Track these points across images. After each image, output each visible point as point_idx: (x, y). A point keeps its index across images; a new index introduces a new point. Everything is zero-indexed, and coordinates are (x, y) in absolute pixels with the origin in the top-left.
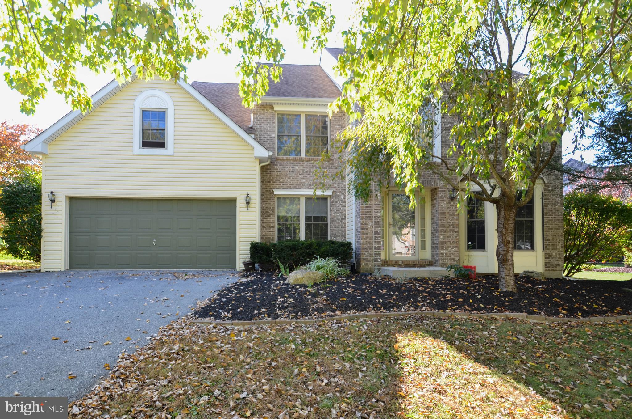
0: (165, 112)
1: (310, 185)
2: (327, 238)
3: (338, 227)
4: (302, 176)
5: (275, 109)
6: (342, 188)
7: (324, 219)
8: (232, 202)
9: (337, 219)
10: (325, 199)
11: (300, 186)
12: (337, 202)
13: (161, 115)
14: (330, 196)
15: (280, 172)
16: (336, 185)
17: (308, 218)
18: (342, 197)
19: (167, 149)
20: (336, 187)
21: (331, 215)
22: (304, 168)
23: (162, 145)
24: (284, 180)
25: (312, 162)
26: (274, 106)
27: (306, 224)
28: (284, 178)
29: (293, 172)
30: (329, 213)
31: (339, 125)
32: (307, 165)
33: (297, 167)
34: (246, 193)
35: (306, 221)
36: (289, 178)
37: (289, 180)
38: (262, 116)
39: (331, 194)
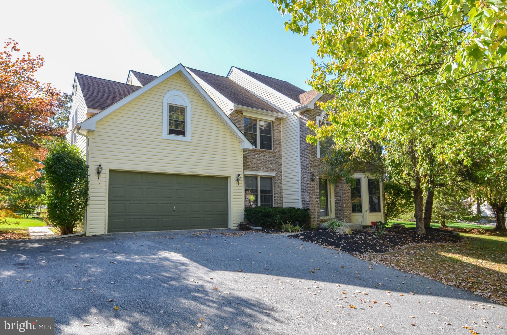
0: (184, 108)
1: (263, 168)
2: (272, 205)
3: (279, 198)
4: (259, 162)
5: (244, 114)
6: (280, 171)
7: (270, 191)
8: (226, 179)
9: (278, 192)
10: (270, 178)
11: (257, 169)
12: (278, 181)
13: (183, 110)
14: (274, 176)
15: (247, 158)
16: (277, 170)
17: (262, 191)
18: (280, 178)
19: (186, 137)
20: (277, 171)
21: (274, 189)
22: (260, 156)
23: (182, 133)
24: (249, 164)
25: (264, 153)
26: (243, 112)
27: (261, 195)
28: (249, 162)
29: (254, 159)
30: (273, 188)
31: (278, 130)
32: (262, 155)
33: (256, 156)
34: (238, 173)
35: (261, 193)
36: (252, 163)
37: (252, 164)
38: (236, 118)
39: (275, 175)
